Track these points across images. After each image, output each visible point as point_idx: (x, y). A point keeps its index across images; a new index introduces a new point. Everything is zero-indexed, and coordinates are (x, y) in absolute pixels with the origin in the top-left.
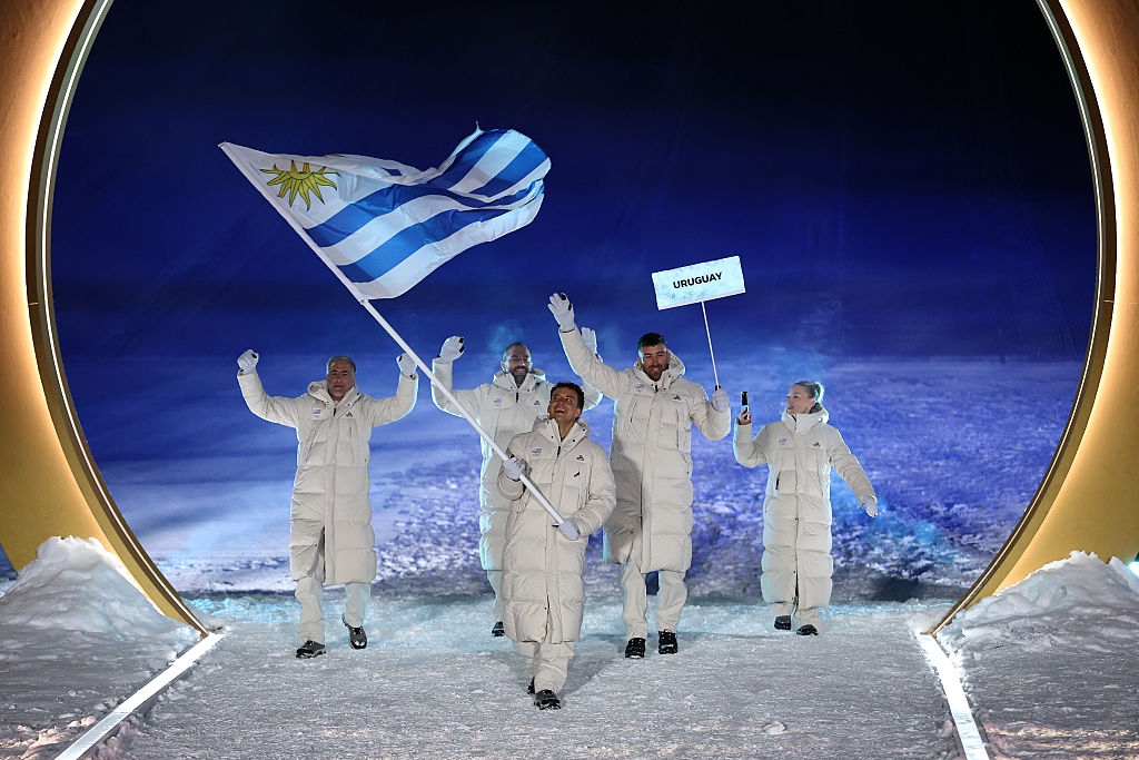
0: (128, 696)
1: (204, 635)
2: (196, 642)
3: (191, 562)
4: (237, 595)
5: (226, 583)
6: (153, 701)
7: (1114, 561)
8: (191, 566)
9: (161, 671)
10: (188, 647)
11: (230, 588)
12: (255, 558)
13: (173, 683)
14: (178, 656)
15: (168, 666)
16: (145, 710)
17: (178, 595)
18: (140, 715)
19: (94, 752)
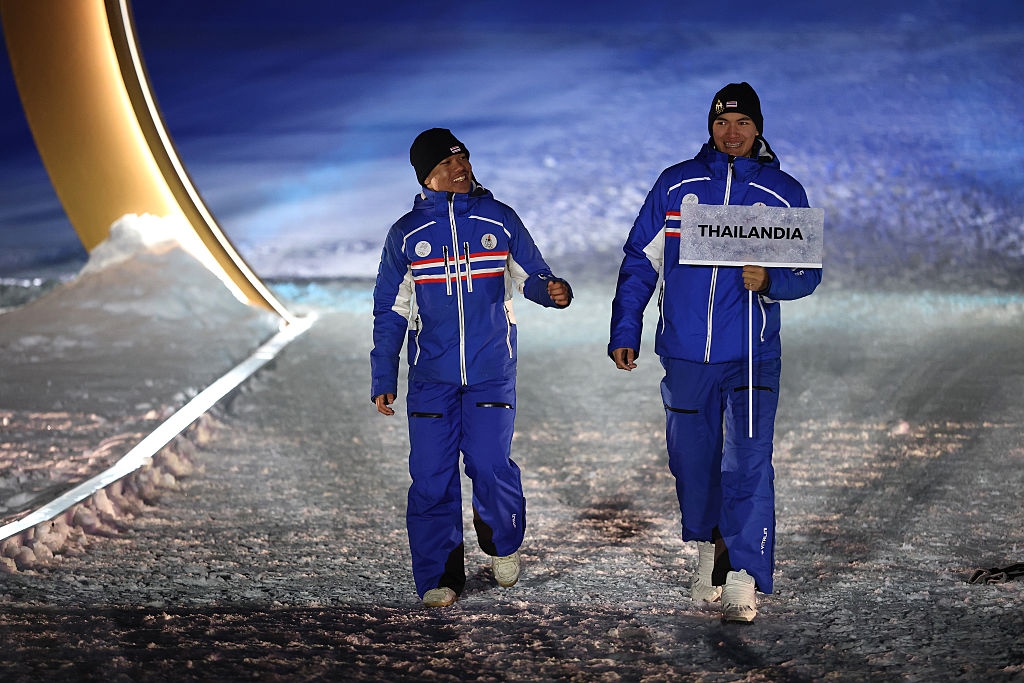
0: (208, 386)
1: (288, 322)
2: (279, 331)
6: (236, 392)
9: (242, 360)
13: (256, 374)
14: (262, 343)
15: (250, 355)
16: (227, 402)
17: (263, 281)
18: (222, 407)
19: (173, 445)
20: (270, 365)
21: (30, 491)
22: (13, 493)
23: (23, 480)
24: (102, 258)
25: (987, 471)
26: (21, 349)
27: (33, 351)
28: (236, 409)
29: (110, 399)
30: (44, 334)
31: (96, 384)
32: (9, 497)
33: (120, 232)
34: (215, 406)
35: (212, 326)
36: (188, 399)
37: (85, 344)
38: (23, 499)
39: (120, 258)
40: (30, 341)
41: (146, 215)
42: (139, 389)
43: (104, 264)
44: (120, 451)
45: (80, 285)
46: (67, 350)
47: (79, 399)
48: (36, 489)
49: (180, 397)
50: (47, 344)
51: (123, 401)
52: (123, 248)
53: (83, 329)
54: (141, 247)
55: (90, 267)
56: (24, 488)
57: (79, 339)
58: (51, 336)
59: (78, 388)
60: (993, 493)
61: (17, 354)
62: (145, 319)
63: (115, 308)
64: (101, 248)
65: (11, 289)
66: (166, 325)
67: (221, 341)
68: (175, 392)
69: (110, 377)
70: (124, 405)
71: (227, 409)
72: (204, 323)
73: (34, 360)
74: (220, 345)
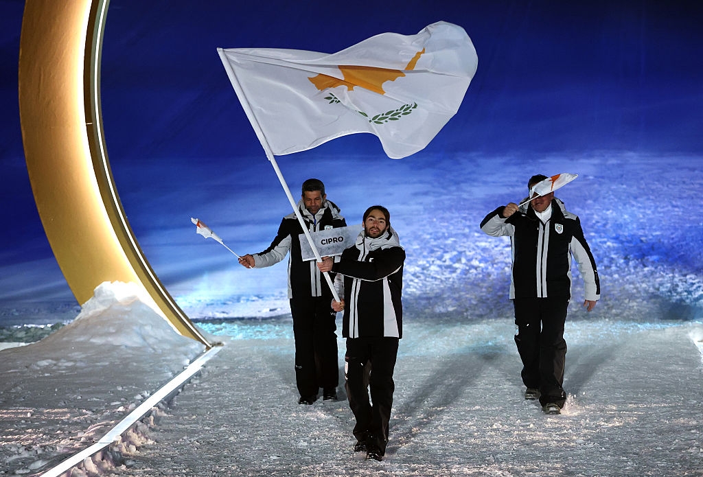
0: (157, 389)
1: (208, 348)
2: (202, 353)
3: (199, 299)
4: (231, 320)
5: (223, 312)
6: (175, 393)
8: (200, 301)
9: (179, 373)
10: (198, 356)
11: (225, 316)
12: (243, 295)
13: (189, 381)
14: (191, 362)
15: (184, 369)
16: (168, 401)
17: (190, 321)
18: (166, 402)
19: (135, 427)
20: (198, 374)
21: (44, 459)
22: (34, 461)
23: (39, 452)
24: (89, 309)
25: (654, 434)
26: (38, 368)
27: (46, 369)
28: (175, 403)
29: (95, 399)
30: (52, 359)
31: (86, 390)
32: (31, 463)
33: (100, 292)
34: (161, 402)
35: (160, 351)
36: (144, 399)
37: (78, 364)
38: (39, 464)
39: (101, 308)
40: (44, 363)
41: (117, 282)
42: (113, 393)
43: (91, 313)
44: (101, 433)
45: (75, 327)
46: (67, 368)
47: (75, 399)
48: (48, 458)
49: (139, 397)
50: (55, 365)
51: (103, 400)
52: (102, 303)
53: (77, 355)
54: (114, 301)
55: (81, 315)
56: (40, 457)
57: (75, 361)
58: (58, 359)
59: (74, 393)
60: (658, 448)
61: (36, 372)
62: (116, 348)
63: (97, 341)
64: (89, 302)
65: (32, 330)
66: (129, 351)
67: (164, 360)
68: (136, 395)
69: (95, 385)
70: (103, 403)
71: (169, 403)
72: (154, 349)
73: (46, 375)
74: (165, 363)
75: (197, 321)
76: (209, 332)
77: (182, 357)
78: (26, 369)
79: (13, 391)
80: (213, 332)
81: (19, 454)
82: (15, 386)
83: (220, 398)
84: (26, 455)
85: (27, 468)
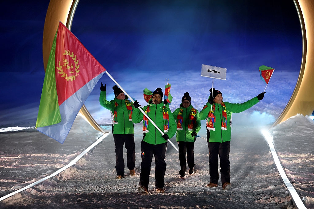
0: (88, 147)
1: (104, 134)
2: (102, 135)
5: (109, 122)
6: (94, 148)
7: (306, 116)
9: (95, 142)
10: (101, 137)
13: (98, 144)
14: (99, 138)
16: (91, 151)
17: (98, 125)
18: (91, 152)
19: (81, 159)
20: (101, 142)
21: (51, 170)
22: (48, 170)
26: (49, 140)
28: (94, 152)
29: (67, 150)
31: (64, 147)
32: (47, 171)
34: (89, 151)
35: (88, 135)
36: (84, 150)
38: (50, 171)
42: (73, 148)
47: (61, 150)
49: (82, 150)
51: (70, 151)
56: (50, 169)
62: (75, 133)
66: (79, 135)
67: (90, 138)
68: (81, 149)
69: (68, 146)
70: (70, 152)
71: (92, 152)
72: (87, 134)
73: (52, 142)
74: (90, 139)
75: (100, 125)
76: (104, 129)
77: (96, 136)
78: (45, 140)
79: (41, 147)
80: (106, 128)
81: (43, 168)
82: (41, 146)
83: (108, 150)
84: (45, 168)
85: (46, 173)
